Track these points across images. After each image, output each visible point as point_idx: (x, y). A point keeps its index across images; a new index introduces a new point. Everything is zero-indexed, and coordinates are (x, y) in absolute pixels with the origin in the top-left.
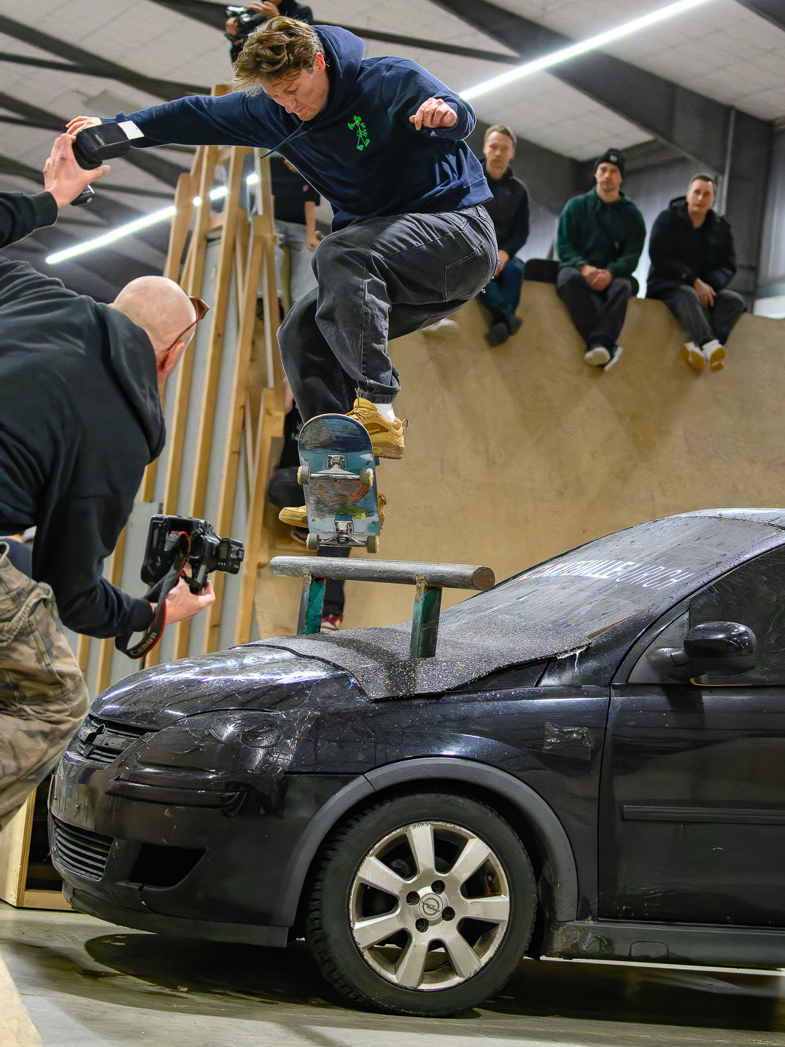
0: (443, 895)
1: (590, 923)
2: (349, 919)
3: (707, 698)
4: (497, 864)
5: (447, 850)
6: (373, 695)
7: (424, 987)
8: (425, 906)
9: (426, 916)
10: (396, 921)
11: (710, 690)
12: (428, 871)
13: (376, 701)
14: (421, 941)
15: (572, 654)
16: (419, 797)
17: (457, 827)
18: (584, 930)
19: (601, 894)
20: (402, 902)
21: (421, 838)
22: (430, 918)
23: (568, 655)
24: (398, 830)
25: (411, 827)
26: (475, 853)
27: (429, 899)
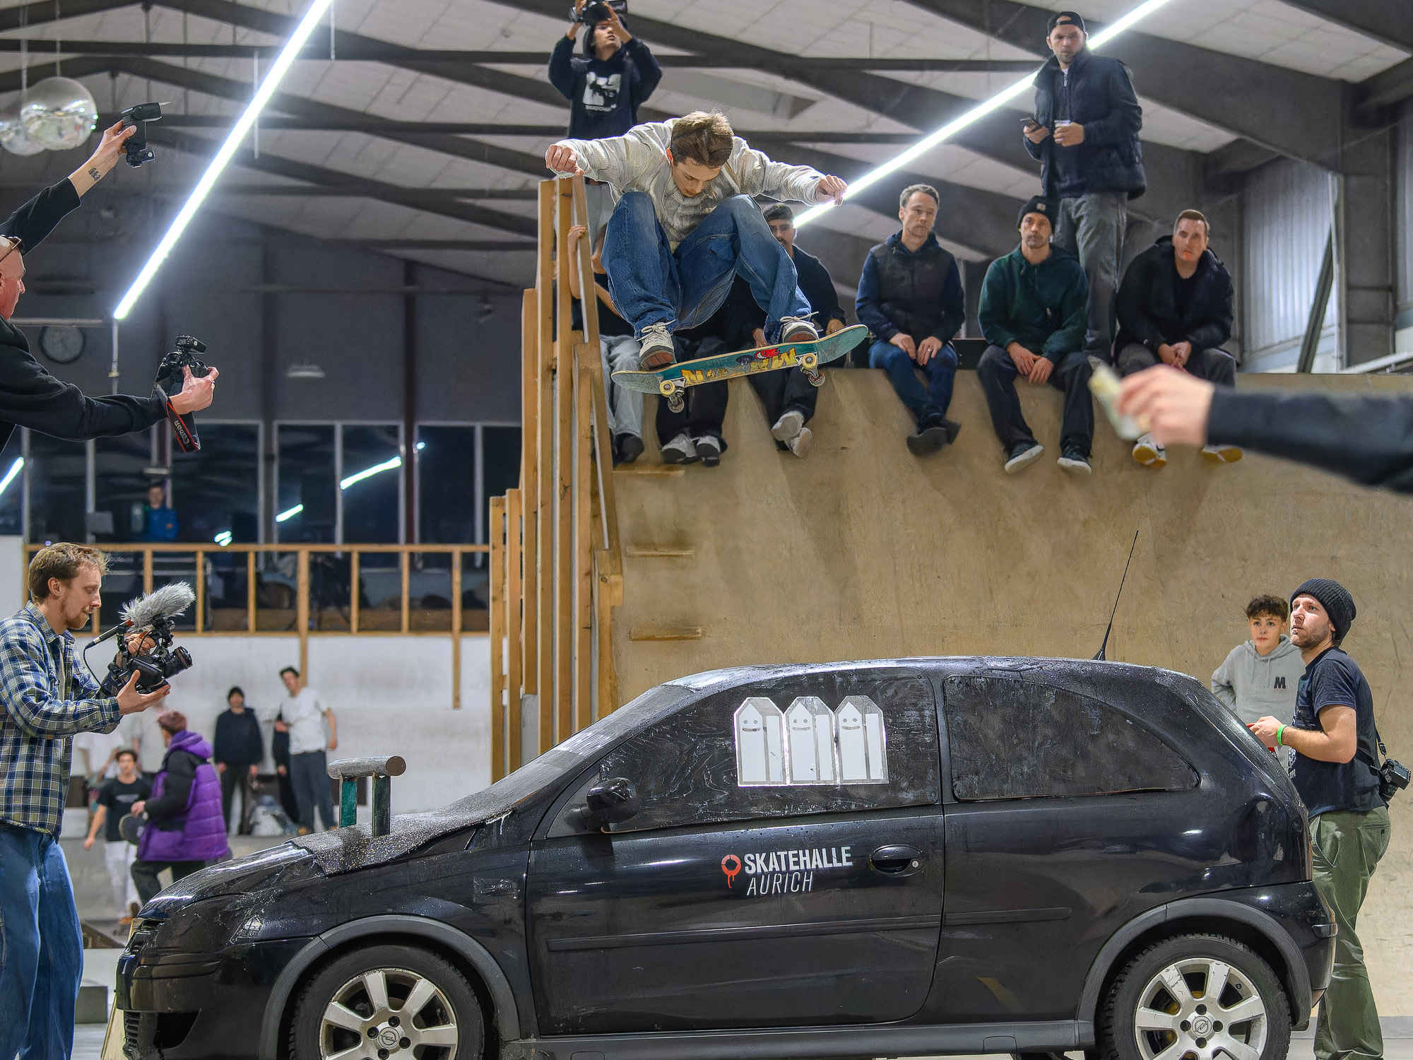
0: (399, 1028)
1: (533, 1040)
2: (320, 1054)
3: (616, 844)
4: (443, 998)
5: (398, 990)
6: (328, 871)
8: (384, 1038)
9: (385, 1047)
10: (360, 1052)
11: (619, 836)
12: (384, 1010)
13: (330, 875)
15: (498, 819)
16: (370, 950)
17: (405, 971)
18: (529, 1047)
19: (539, 1016)
20: (364, 1035)
21: (375, 983)
22: (389, 1048)
23: (495, 820)
24: (355, 979)
25: (365, 974)
26: (423, 990)
27: (387, 1032)
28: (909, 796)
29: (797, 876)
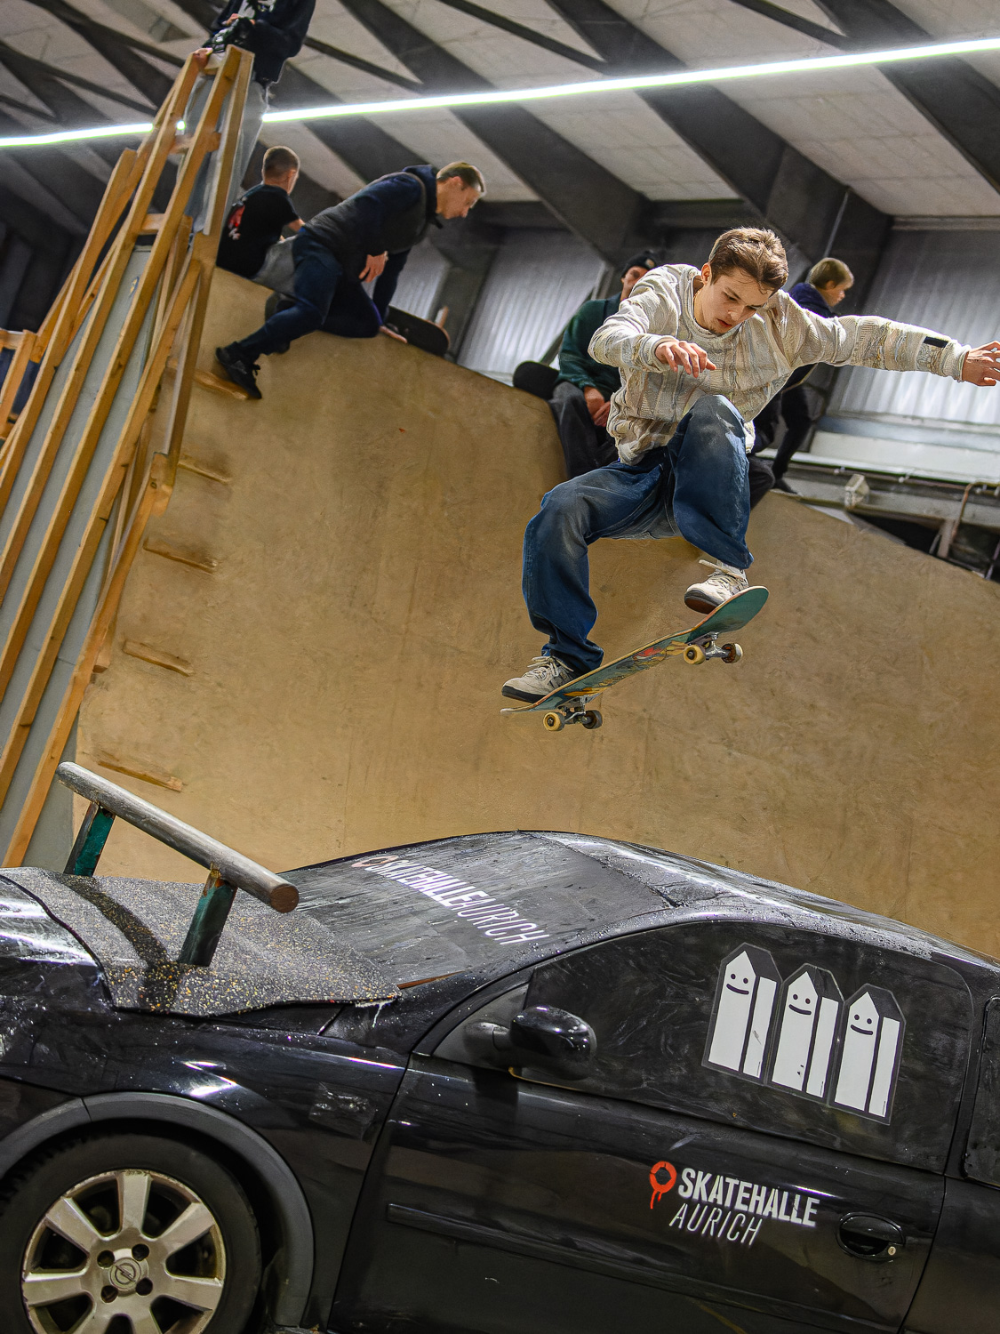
0: (144, 1263)
2: (22, 1267)
6: (119, 1002)
8: (119, 1272)
9: (116, 1284)
11: (529, 1085)
12: (132, 1231)
13: (122, 1010)
14: (103, 1313)
15: (374, 1004)
17: (180, 1184)
19: (337, 1302)
20: (92, 1260)
21: (135, 1188)
22: (121, 1288)
23: (369, 1004)
24: (108, 1174)
27: (126, 1264)
29: (741, 1219)
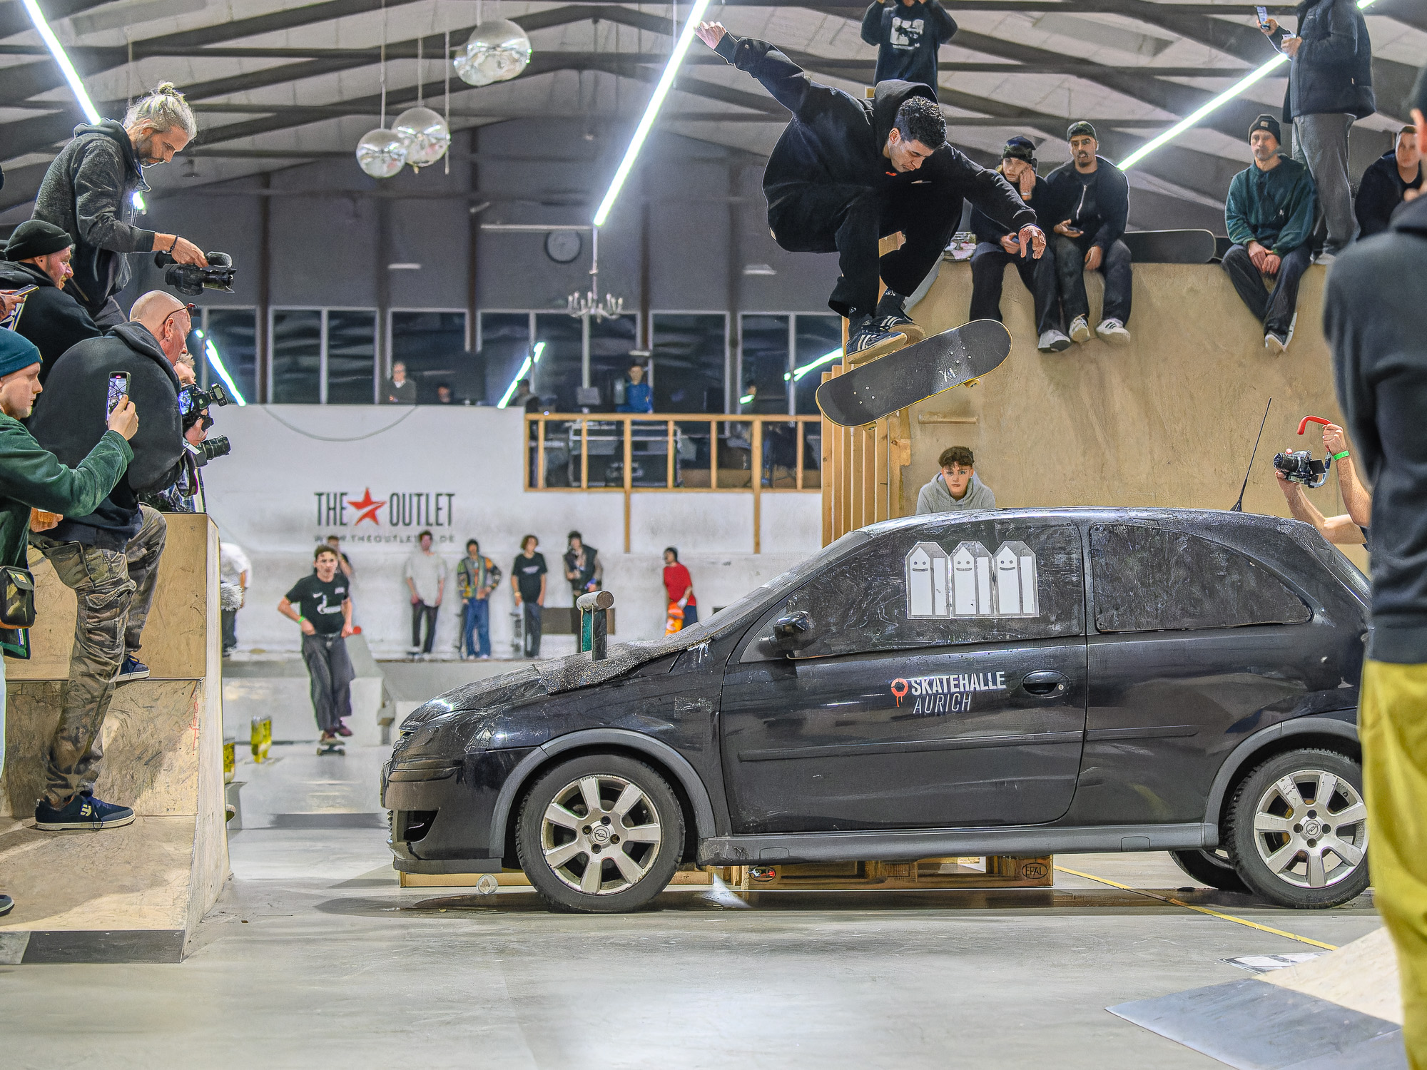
0: (610, 827)
1: (727, 838)
2: (541, 847)
3: (799, 669)
4: (648, 801)
5: (609, 793)
6: (550, 690)
7: (602, 892)
8: (597, 835)
9: (598, 842)
10: (576, 846)
11: (803, 661)
12: (596, 810)
13: (551, 694)
14: (596, 860)
15: (699, 646)
16: (585, 758)
17: (616, 777)
18: (722, 844)
19: (732, 817)
20: (580, 833)
21: (590, 787)
22: (601, 844)
23: (696, 647)
24: (572, 784)
25: (581, 780)
26: (631, 795)
27: (600, 830)
28: (1057, 628)
29: (957, 697)
